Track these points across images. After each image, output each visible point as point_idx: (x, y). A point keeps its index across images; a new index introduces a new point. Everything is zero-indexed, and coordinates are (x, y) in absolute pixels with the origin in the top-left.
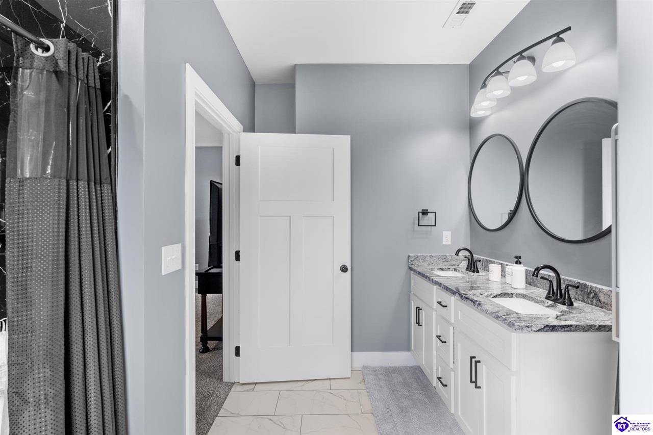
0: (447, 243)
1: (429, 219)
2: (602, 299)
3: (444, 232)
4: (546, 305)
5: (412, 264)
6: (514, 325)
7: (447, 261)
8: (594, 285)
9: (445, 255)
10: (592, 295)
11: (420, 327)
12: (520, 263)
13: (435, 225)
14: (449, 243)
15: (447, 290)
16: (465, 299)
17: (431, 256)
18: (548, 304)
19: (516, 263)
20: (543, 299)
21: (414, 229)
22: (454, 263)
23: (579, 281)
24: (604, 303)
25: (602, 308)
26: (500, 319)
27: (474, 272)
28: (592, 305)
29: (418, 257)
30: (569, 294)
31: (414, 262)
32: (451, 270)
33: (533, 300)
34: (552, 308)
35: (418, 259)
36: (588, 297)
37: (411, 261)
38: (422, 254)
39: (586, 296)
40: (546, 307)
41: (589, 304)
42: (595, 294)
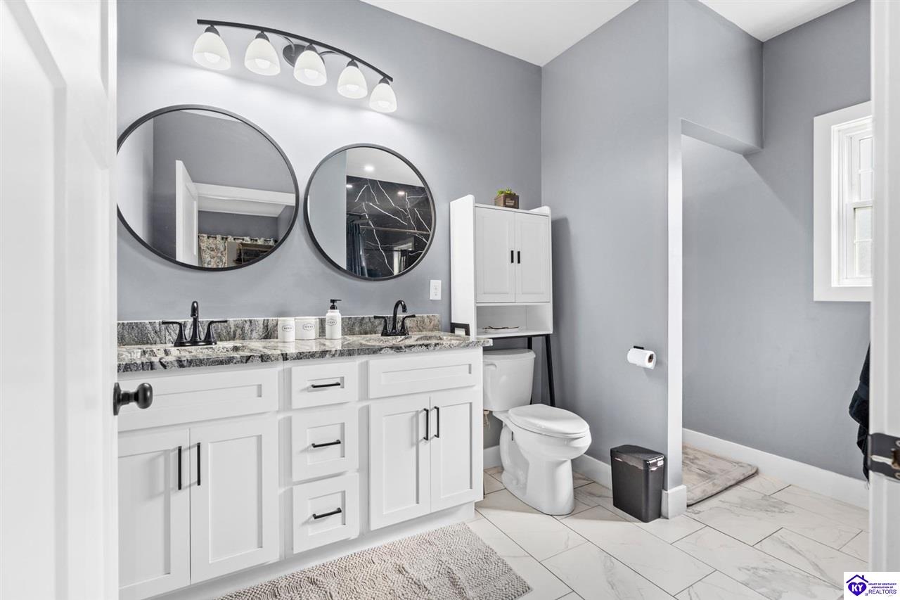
19: (332, 308)
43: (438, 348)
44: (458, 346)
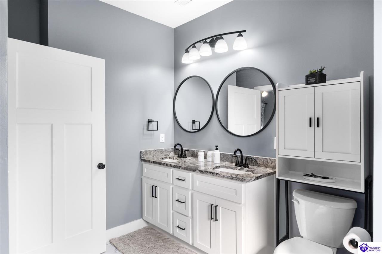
0: (162, 142)
1: (153, 126)
2: (258, 162)
3: (161, 134)
4: (238, 169)
5: (143, 157)
6: (245, 180)
7: (163, 153)
8: (255, 156)
9: (162, 149)
10: (254, 161)
11: (156, 198)
12: (218, 150)
13: (157, 130)
14: (164, 141)
15: (186, 170)
16: (205, 173)
17: (155, 151)
18: (239, 169)
19: (216, 149)
20: (234, 167)
21: (144, 133)
22: (166, 154)
23: (247, 155)
24: (259, 164)
25: (258, 166)
26: (235, 179)
27: (184, 158)
28: (254, 166)
29: (147, 152)
30: (243, 162)
31: (144, 155)
32: (167, 158)
33: (230, 168)
34: (241, 170)
35: (147, 153)
36: (252, 163)
37: (143, 155)
38: (149, 150)
39: (250, 162)
40: (238, 170)
41: (252, 165)
42: (255, 160)
43: (218, 175)
44: (227, 177)
